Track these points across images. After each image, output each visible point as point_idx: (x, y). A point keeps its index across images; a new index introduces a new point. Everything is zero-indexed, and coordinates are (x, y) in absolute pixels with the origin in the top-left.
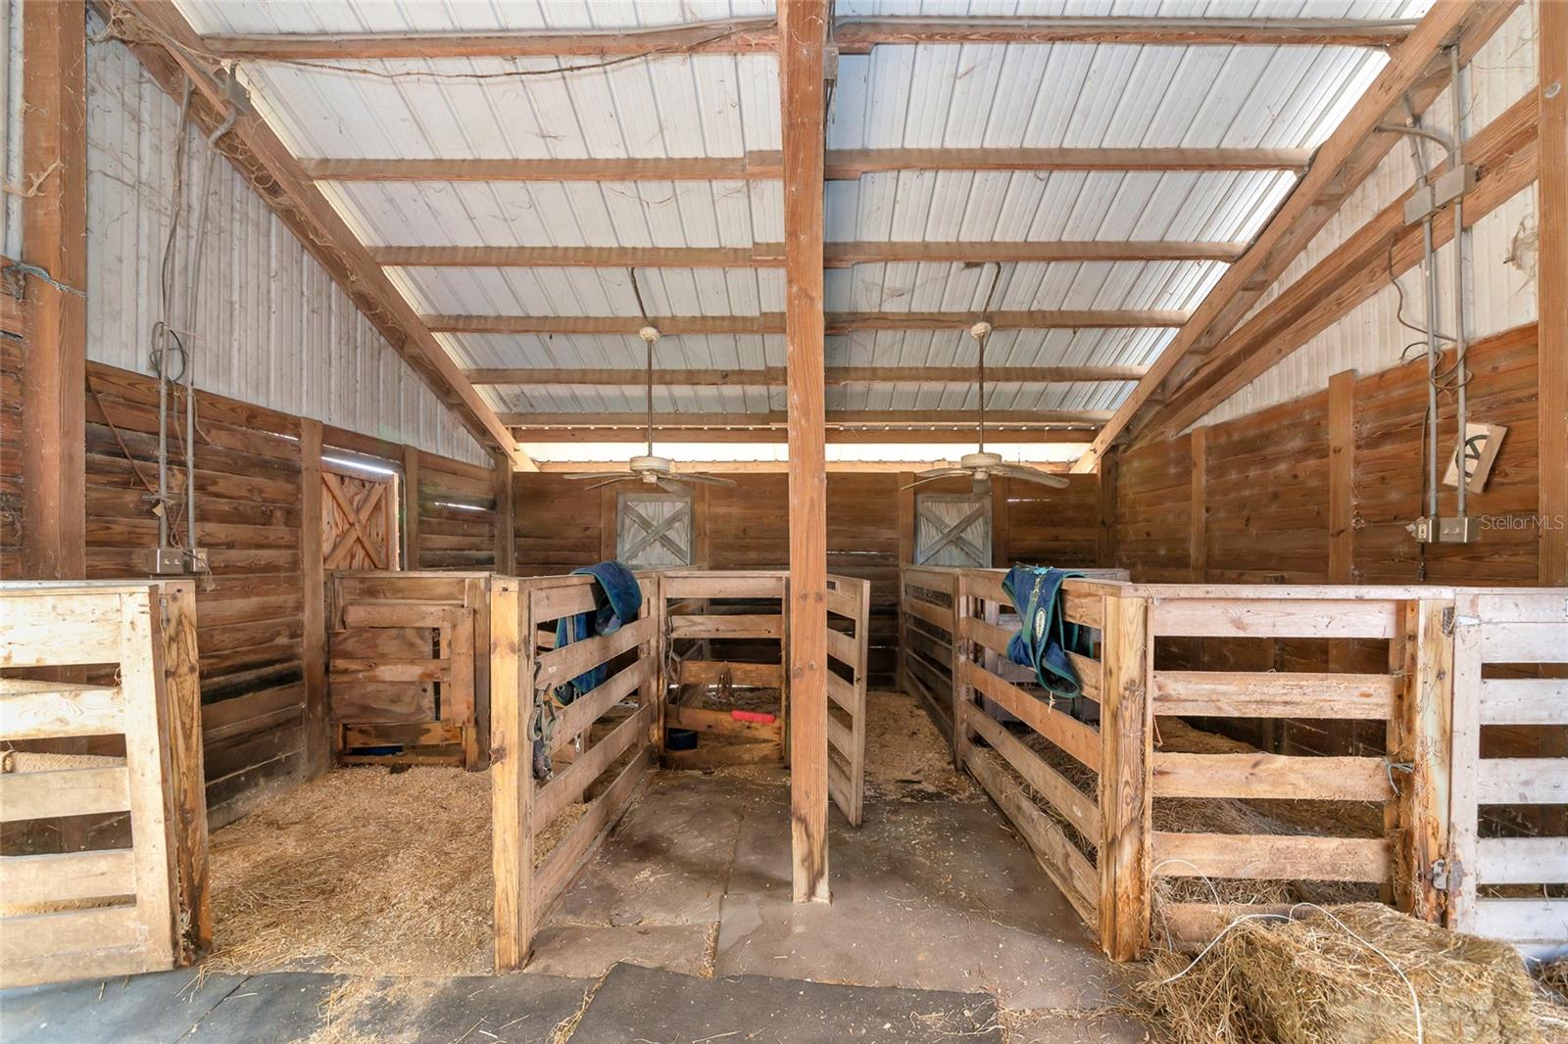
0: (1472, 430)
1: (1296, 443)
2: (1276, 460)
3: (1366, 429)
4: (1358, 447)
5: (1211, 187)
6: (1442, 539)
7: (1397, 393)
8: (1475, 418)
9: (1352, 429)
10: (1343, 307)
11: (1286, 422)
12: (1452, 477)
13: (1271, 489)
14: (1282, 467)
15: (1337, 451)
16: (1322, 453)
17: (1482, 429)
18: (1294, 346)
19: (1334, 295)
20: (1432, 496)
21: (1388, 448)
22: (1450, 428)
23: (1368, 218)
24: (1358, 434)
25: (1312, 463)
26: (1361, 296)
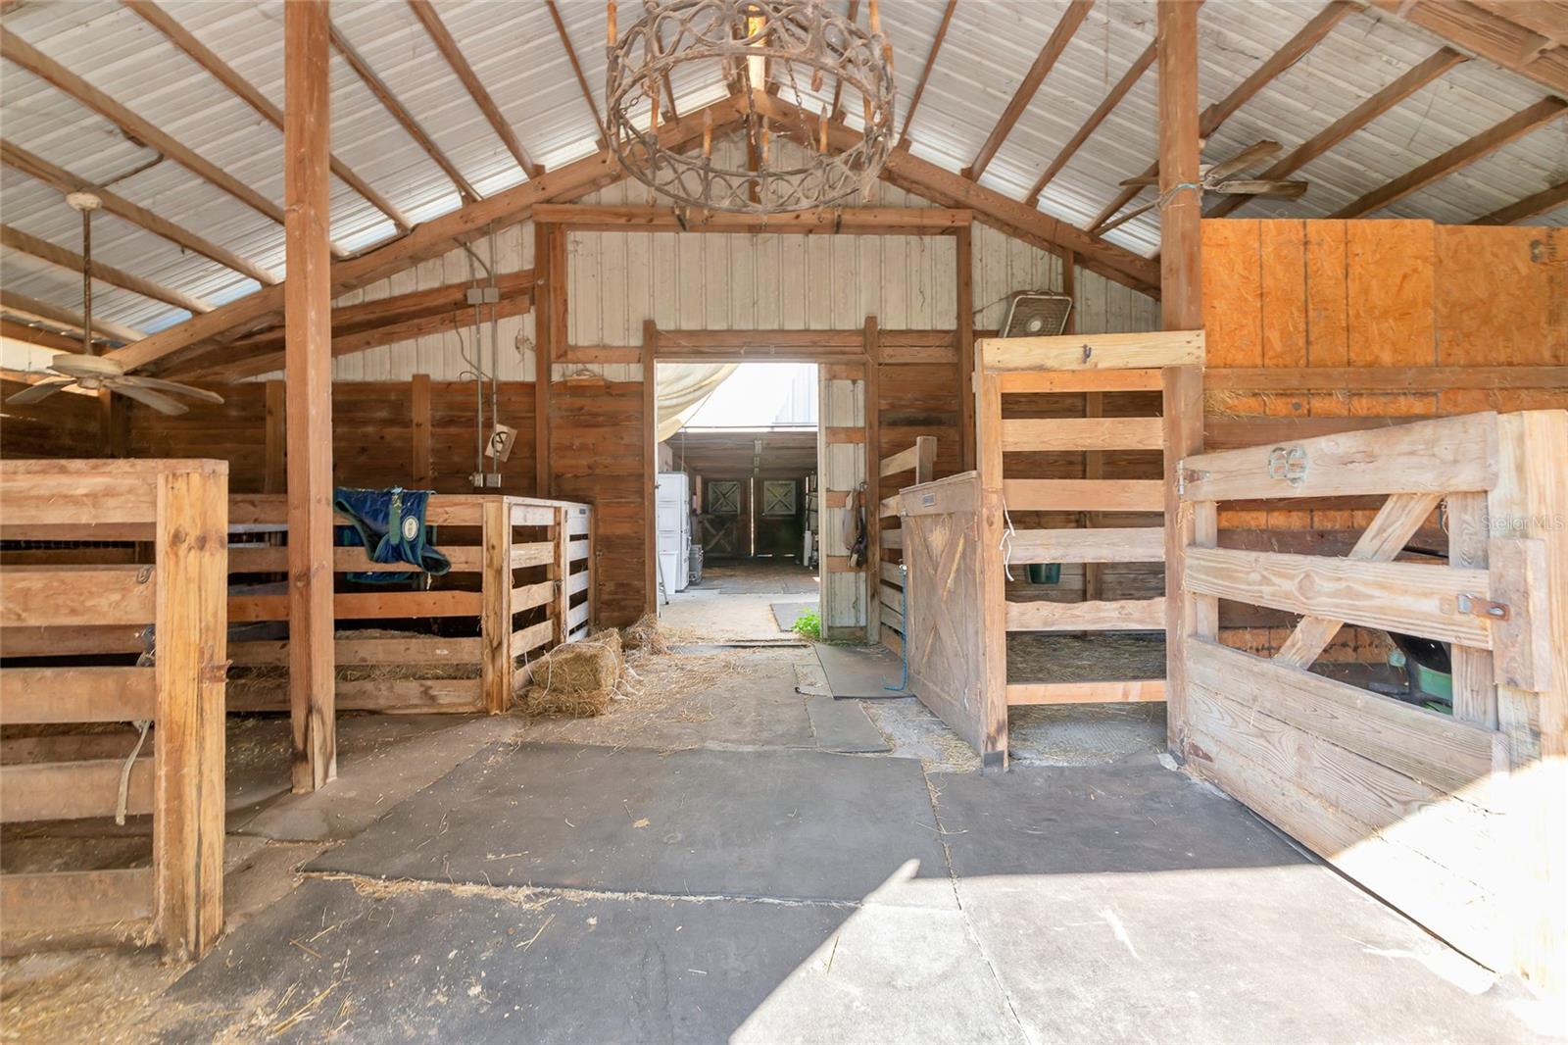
0: (499, 428)
1: (383, 414)
2: (365, 423)
3: (439, 414)
4: (433, 426)
5: (348, 204)
6: (488, 485)
7: (459, 398)
8: (501, 422)
9: (430, 413)
10: (420, 331)
11: (373, 397)
12: (490, 452)
13: (360, 445)
14: (370, 429)
15: (419, 425)
16: (407, 424)
17: (505, 429)
18: (381, 343)
19: (416, 321)
20: (480, 460)
21: (453, 430)
22: (489, 425)
23: (436, 284)
24: (433, 416)
25: (396, 430)
26: (434, 330)
